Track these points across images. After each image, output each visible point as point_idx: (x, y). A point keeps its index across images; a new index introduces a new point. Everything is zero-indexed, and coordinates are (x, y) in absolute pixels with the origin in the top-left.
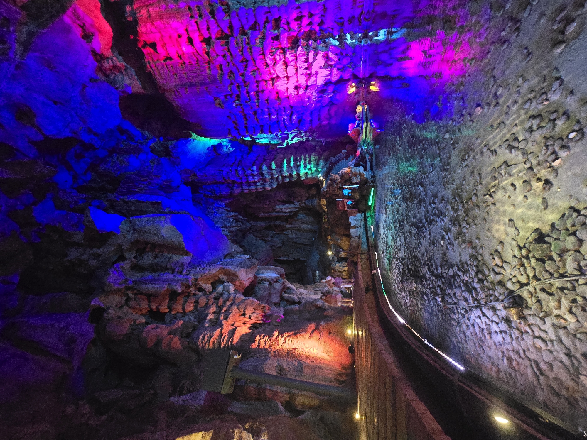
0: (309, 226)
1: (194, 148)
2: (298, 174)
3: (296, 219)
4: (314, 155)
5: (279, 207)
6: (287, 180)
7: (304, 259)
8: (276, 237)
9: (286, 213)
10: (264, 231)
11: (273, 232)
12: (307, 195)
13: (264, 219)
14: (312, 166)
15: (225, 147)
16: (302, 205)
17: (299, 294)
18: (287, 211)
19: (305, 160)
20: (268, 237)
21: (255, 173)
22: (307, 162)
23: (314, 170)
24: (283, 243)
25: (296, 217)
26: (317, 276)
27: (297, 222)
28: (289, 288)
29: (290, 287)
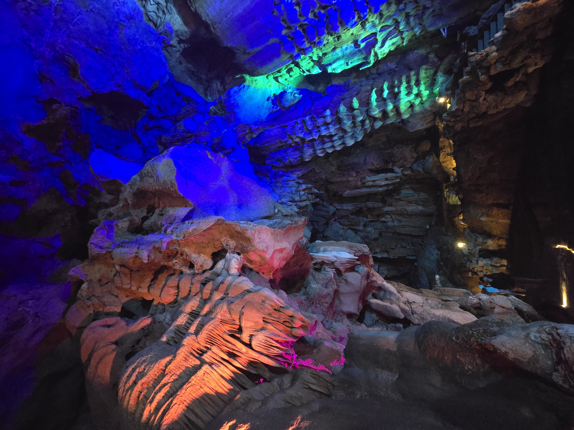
0: (420, 208)
1: (251, 98)
2: (397, 109)
3: (397, 197)
4: (426, 69)
5: (370, 179)
6: (378, 124)
7: (414, 258)
8: (370, 225)
9: (381, 186)
10: (353, 216)
11: (365, 219)
12: (415, 155)
13: (353, 199)
14: (422, 87)
15: (290, 94)
16: (406, 173)
17: (405, 303)
18: (383, 183)
19: (408, 82)
20: (358, 225)
21: (329, 120)
22: (413, 82)
23: (425, 93)
24: (380, 234)
25: (398, 195)
26: (438, 282)
27: (400, 203)
28: (380, 288)
29: (383, 285)
